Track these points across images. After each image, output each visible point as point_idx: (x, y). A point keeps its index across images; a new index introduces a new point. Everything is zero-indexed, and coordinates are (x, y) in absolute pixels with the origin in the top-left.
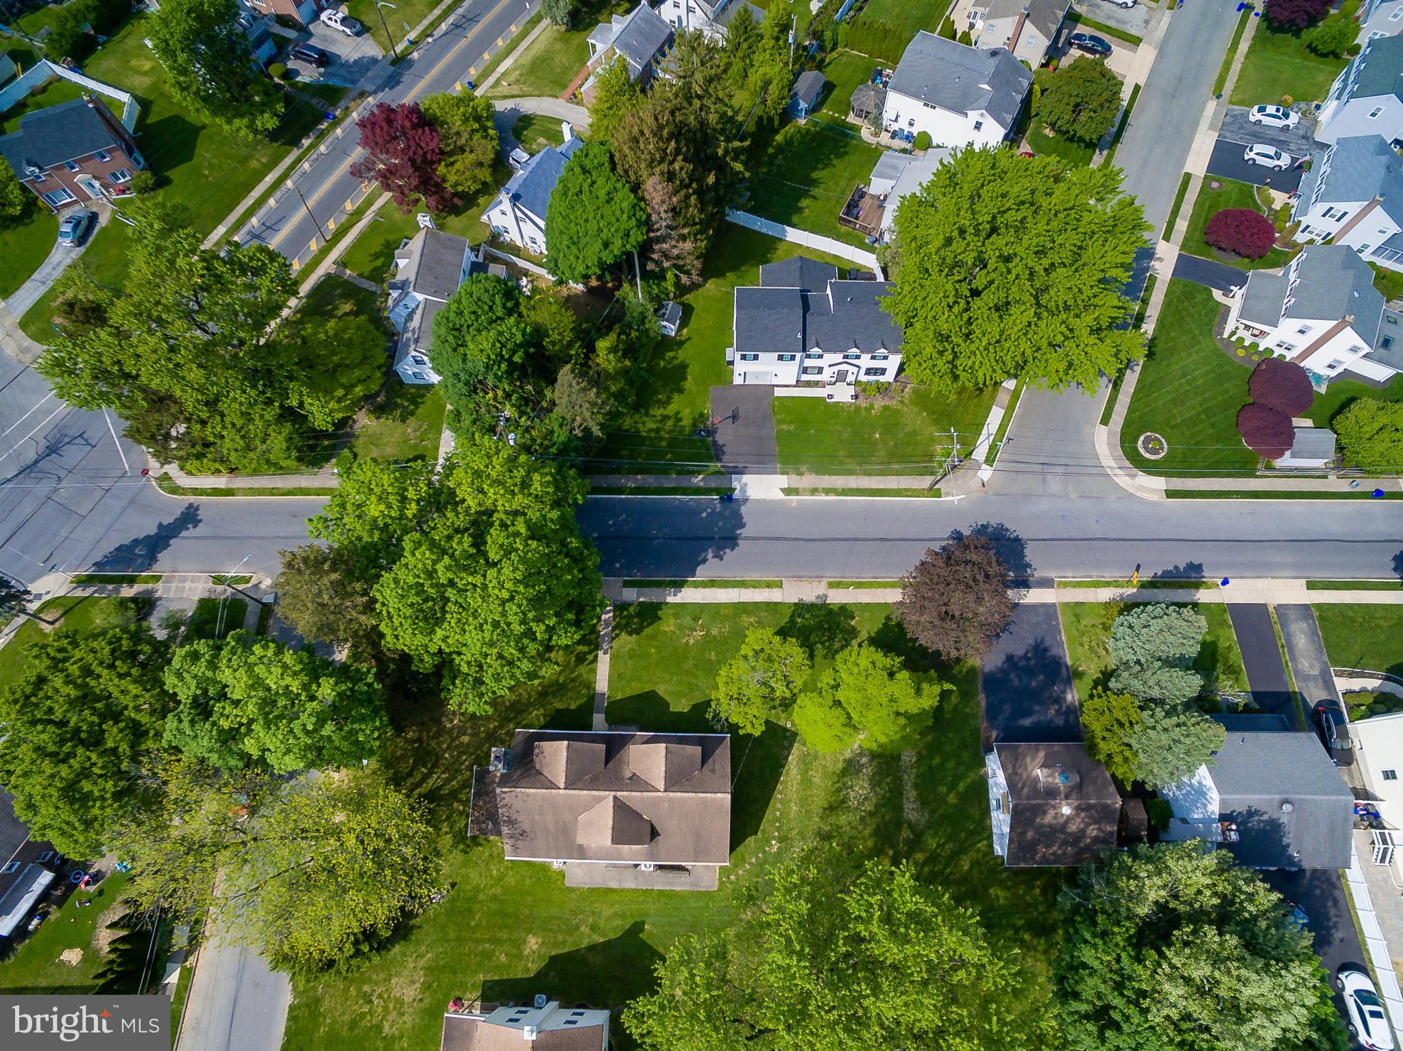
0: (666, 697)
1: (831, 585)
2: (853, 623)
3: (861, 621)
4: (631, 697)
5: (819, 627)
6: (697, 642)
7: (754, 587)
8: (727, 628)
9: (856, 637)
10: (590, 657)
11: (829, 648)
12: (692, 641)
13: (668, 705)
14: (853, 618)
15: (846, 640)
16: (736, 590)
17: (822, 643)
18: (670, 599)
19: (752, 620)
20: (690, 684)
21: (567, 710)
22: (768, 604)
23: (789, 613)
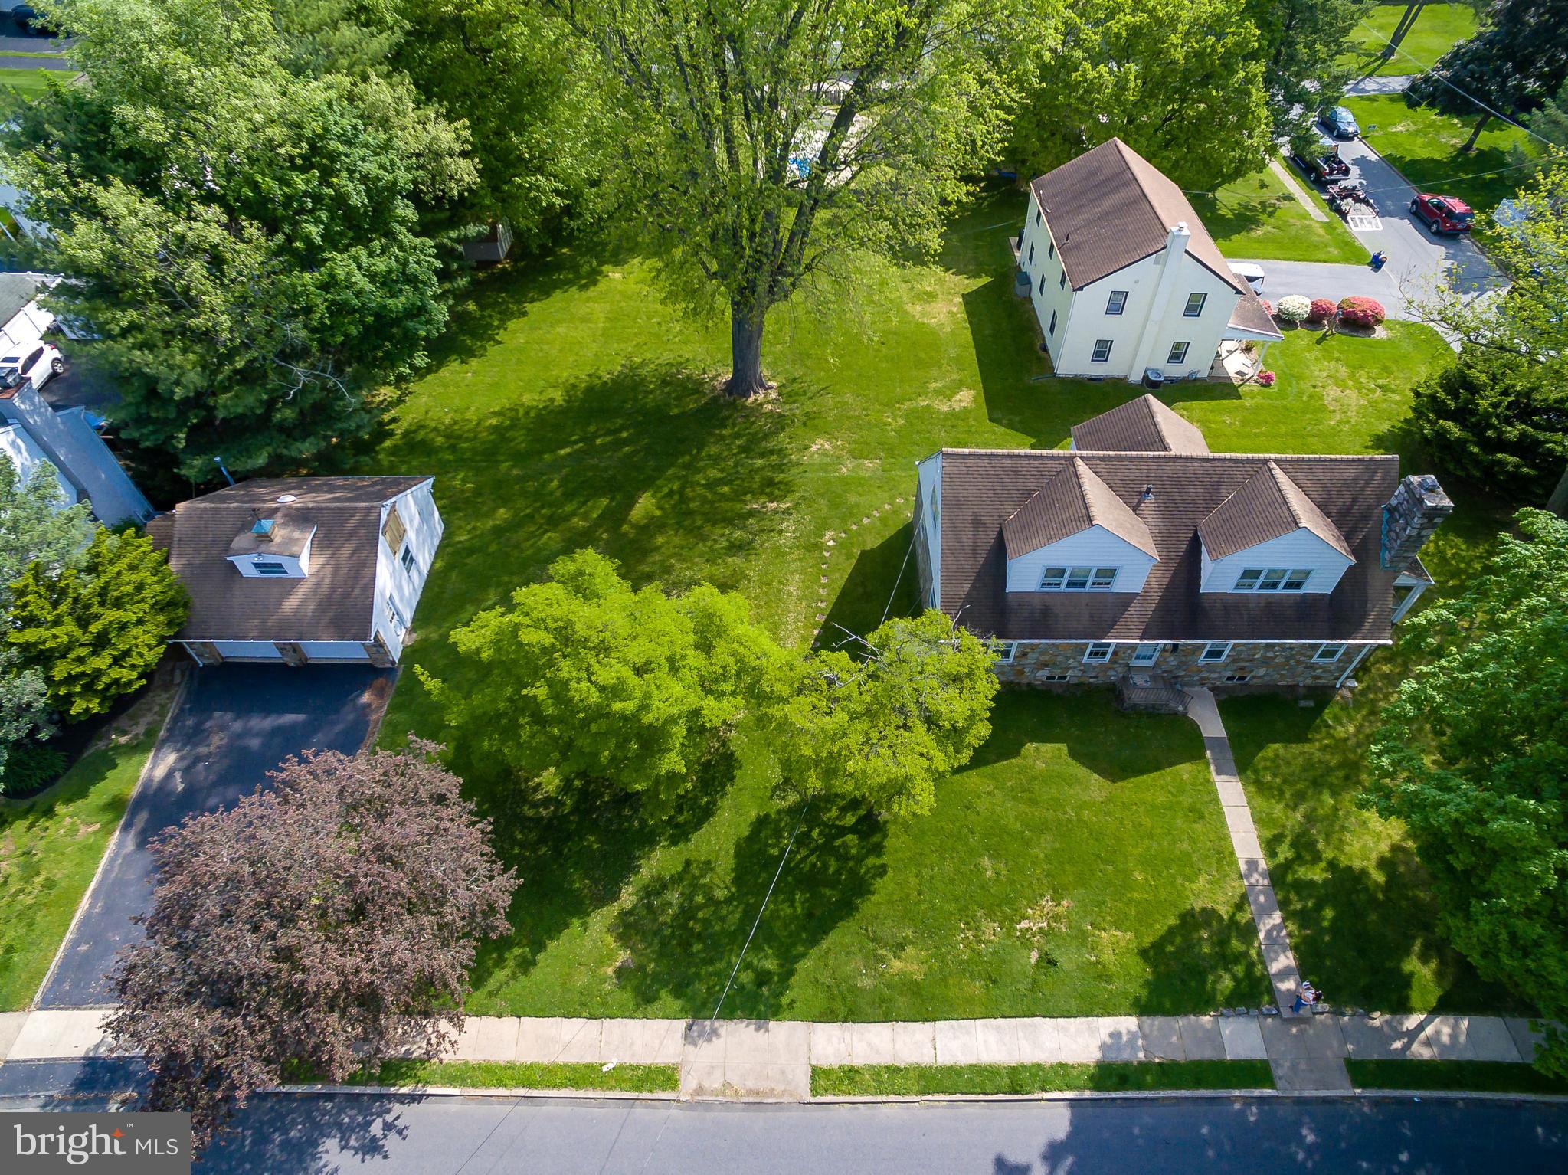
0: (1080, 771)
1: (665, 1077)
2: (623, 956)
3: (601, 962)
4: (1157, 768)
5: (718, 945)
6: (1033, 903)
7: (894, 1070)
8: (961, 940)
9: (624, 914)
10: (1284, 852)
11: (695, 886)
12: (1047, 902)
13: (1073, 754)
14: (620, 972)
15: (649, 907)
16: (945, 1059)
17: (711, 900)
18: (1128, 1024)
19: (897, 964)
20: (1033, 802)
21: (1287, 740)
22: (853, 1015)
23: (798, 989)
